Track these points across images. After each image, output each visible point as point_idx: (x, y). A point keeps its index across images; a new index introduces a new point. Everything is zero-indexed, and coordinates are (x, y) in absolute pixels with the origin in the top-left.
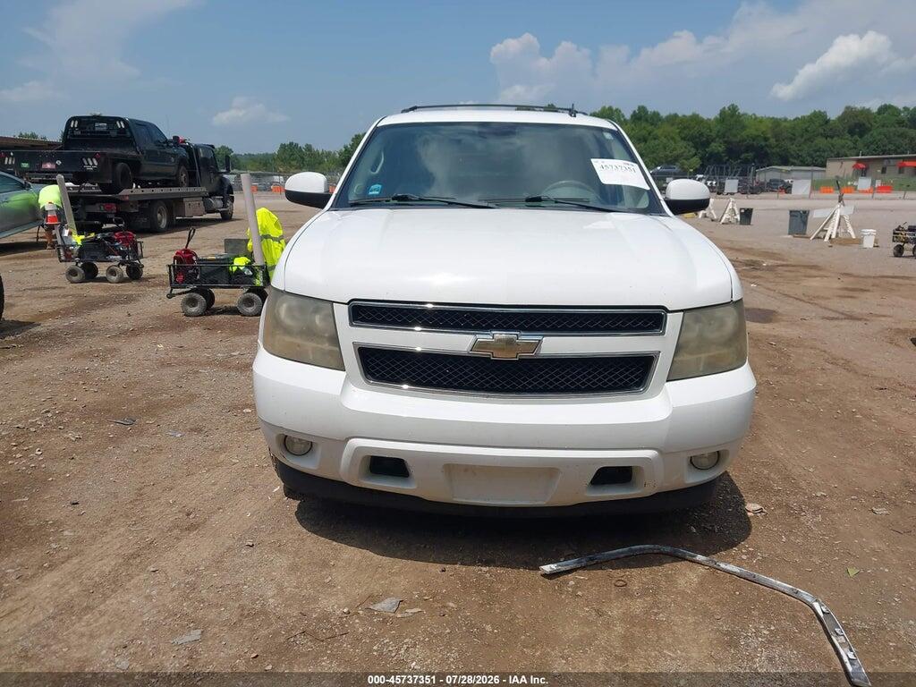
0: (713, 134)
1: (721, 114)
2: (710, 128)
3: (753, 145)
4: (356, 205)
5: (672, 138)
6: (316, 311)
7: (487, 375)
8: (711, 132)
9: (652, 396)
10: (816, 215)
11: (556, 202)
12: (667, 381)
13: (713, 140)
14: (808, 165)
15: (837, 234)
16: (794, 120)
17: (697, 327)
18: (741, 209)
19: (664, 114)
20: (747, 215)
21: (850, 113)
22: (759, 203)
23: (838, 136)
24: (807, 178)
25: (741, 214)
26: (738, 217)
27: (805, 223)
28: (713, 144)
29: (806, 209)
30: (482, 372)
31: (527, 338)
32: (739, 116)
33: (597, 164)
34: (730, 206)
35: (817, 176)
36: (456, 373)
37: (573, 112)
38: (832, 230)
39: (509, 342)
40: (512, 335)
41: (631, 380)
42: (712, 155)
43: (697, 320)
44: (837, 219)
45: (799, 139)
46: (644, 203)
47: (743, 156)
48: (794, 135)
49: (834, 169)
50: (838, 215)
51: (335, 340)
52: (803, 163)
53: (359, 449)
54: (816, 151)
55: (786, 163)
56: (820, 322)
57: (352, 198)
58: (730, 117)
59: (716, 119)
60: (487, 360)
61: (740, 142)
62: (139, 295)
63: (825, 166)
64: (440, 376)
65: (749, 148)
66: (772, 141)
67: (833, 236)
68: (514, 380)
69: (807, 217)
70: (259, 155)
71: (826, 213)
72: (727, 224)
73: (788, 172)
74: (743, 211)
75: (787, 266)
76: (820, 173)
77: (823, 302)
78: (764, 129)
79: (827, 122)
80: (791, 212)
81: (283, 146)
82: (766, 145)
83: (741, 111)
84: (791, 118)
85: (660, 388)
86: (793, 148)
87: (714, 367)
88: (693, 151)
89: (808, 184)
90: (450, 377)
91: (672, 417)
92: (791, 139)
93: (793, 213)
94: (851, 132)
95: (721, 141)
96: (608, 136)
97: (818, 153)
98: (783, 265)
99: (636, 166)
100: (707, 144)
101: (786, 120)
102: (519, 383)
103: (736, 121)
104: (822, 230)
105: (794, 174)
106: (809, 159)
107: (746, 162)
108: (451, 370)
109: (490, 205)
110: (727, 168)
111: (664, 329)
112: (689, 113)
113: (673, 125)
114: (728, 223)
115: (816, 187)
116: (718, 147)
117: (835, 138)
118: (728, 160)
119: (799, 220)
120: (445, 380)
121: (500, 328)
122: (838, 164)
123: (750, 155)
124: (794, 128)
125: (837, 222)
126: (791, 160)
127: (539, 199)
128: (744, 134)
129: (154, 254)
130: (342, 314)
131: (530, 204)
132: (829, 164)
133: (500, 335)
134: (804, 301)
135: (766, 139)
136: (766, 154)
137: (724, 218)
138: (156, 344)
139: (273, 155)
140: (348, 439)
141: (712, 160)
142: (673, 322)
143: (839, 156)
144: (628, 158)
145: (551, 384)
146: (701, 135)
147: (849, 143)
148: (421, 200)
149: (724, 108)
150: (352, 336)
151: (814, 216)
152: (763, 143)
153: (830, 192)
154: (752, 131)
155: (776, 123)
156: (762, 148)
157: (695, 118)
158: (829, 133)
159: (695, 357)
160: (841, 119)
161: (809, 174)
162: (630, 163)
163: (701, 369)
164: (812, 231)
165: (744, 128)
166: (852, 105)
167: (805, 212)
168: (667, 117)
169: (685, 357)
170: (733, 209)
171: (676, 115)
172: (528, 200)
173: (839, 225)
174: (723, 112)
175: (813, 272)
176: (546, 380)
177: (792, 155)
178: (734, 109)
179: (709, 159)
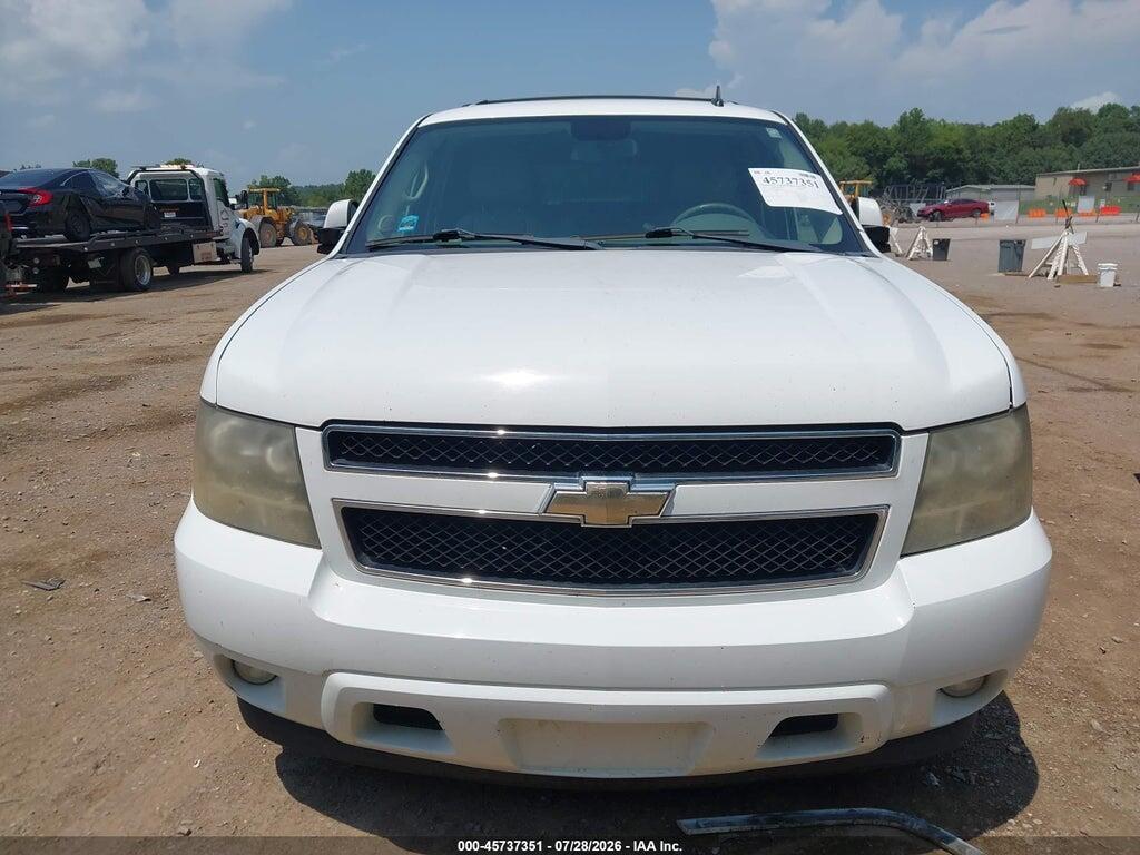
0: (892, 147)
1: (901, 122)
2: (887, 139)
3: (942, 159)
4: (377, 249)
5: (841, 153)
6: (269, 440)
7: (576, 555)
8: (888, 143)
9: (874, 584)
10: (1036, 244)
11: (695, 237)
12: (902, 556)
13: (892, 155)
14: (1012, 183)
15: (1064, 269)
16: (994, 126)
17: (954, 455)
18: (934, 241)
19: (829, 123)
20: (942, 247)
21: (1064, 117)
22: (957, 231)
23: (1050, 145)
24: (1012, 199)
25: (934, 246)
26: (931, 250)
27: (1020, 257)
28: (892, 159)
29: (1020, 238)
30: (567, 548)
31: (646, 487)
32: (925, 123)
33: (758, 175)
34: (920, 237)
35: (1025, 195)
36: (519, 552)
37: (718, 101)
38: (1058, 264)
39: (615, 494)
40: (618, 481)
41: (838, 558)
42: (890, 173)
43: (953, 446)
44: (1065, 250)
45: (1000, 149)
46: (834, 235)
47: (929, 174)
48: (994, 145)
49: (1047, 186)
50: (1065, 246)
51: (300, 492)
52: (1006, 181)
53: (347, 692)
54: (1021, 166)
55: (984, 180)
56: (1066, 395)
57: (373, 237)
58: (913, 124)
59: (895, 127)
60: (575, 527)
61: (925, 155)
62: (129, 377)
63: (1034, 184)
64: (490, 557)
65: (938, 163)
66: (967, 154)
67: (1059, 273)
68: (625, 562)
69: (1022, 248)
70: (322, 187)
71: (1050, 243)
72: (916, 259)
73: (988, 192)
74: (937, 243)
75: (1005, 314)
76: (1027, 193)
77: (1062, 365)
78: (956, 139)
79: (1035, 127)
80: (1001, 242)
81: (352, 175)
82: (959, 159)
83: (926, 117)
84: (989, 123)
85: (889, 568)
86: (993, 162)
87: (981, 526)
88: (867, 167)
89: (1014, 207)
90: (510, 557)
91: (913, 626)
92: (991, 150)
93: (1004, 244)
94: (1066, 140)
95: (902, 155)
96: (773, 133)
97: (1024, 168)
98: (999, 314)
99: (819, 178)
100: (884, 158)
101: (983, 126)
102: (635, 568)
103: (919, 130)
104: (1044, 265)
105: (995, 194)
106: (1014, 175)
107: (934, 180)
108: (509, 545)
109: (589, 245)
110: (910, 189)
111: (897, 463)
112: (860, 122)
113: (840, 136)
114: (918, 258)
115: (1023, 210)
116: (895, 163)
117: (1045, 148)
118: (910, 179)
119: (1013, 252)
120: (500, 563)
121: (596, 469)
122: (1051, 180)
123: (938, 172)
124: (994, 136)
125: (1064, 254)
126: (992, 177)
127: (668, 234)
128: (932, 145)
129: (165, 317)
130: (311, 447)
131: (655, 240)
132: (1039, 181)
133: (596, 482)
134: (1036, 364)
135: (959, 151)
136: (959, 170)
137: (912, 253)
138: (133, 450)
139: (340, 186)
140: (327, 673)
141: (891, 179)
142: (911, 452)
143: (1051, 170)
144: (807, 166)
145: (693, 567)
146: (877, 148)
147: (1064, 153)
148: (478, 238)
149: (905, 113)
150: (332, 486)
151: (1033, 247)
152: (955, 157)
153: (1042, 216)
154: (940, 142)
155: (972, 130)
156: (953, 162)
157: (869, 128)
158: (1038, 142)
159: (949, 510)
160: (1053, 124)
161: (1015, 194)
162: (809, 174)
163: (958, 531)
164: (1031, 266)
165: (930, 137)
166: (1066, 106)
167: (1020, 242)
168: (833, 127)
169: (933, 511)
170: (924, 240)
171: (844, 124)
172: (651, 235)
173: (1066, 258)
174: (903, 119)
175: (1041, 323)
176: (683, 561)
177: (991, 171)
178: (917, 114)
179: (887, 177)
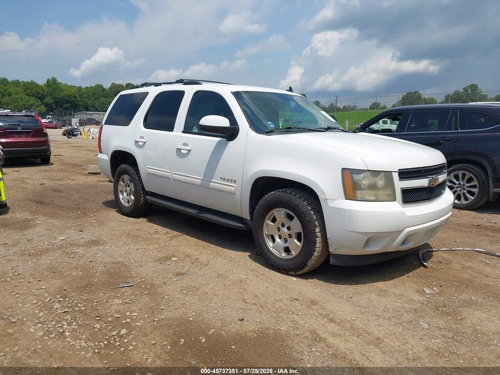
0: (45, 93)
2: (42, 89)
3: (68, 100)
8: (43, 91)
13: (46, 96)
14: (99, 111)
16: (86, 88)
19: (10, 80)
21: (114, 86)
23: (111, 97)
28: (46, 98)
32: (59, 84)
45: (92, 97)
47: (64, 106)
48: (89, 96)
55: (87, 110)
58: (53, 84)
59: (45, 85)
61: (61, 98)
65: (67, 102)
66: (79, 98)
73: (91, 114)
78: (73, 92)
79: (104, 90)
82: (76, 100)
83: (59, 81)
84: (84, 87)
86: (90, 102)
92: (88, 98)
95: (50, 97)
97: (103, 105)
100: (43, 98)
103: (56, 86)
105: (94, 116)
106: (100, 108)
107: (66, 109)
113: (18, 86)
116: (49, 100)
118: (55, 107)
123: (68, 105)
126: (91, 109)
135: (75, 97)
136: (76, 105)
146: (38, 93)
149: (49, 79)
150: (400, 185)
152: (74, 99)
154: (63, 94)
155: (80, 89)
156: (74, 102)
157: (33, 84)
158: (106, 95)
160: (110, 89)
165: (62, 90)
168: (12, 82)
171: (18, 81)
174: (48, 81)
177: (90, 106)
178: (54, 80)
